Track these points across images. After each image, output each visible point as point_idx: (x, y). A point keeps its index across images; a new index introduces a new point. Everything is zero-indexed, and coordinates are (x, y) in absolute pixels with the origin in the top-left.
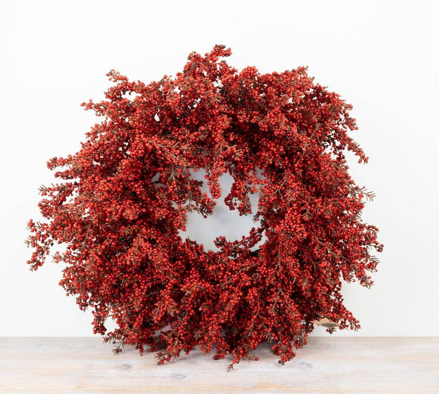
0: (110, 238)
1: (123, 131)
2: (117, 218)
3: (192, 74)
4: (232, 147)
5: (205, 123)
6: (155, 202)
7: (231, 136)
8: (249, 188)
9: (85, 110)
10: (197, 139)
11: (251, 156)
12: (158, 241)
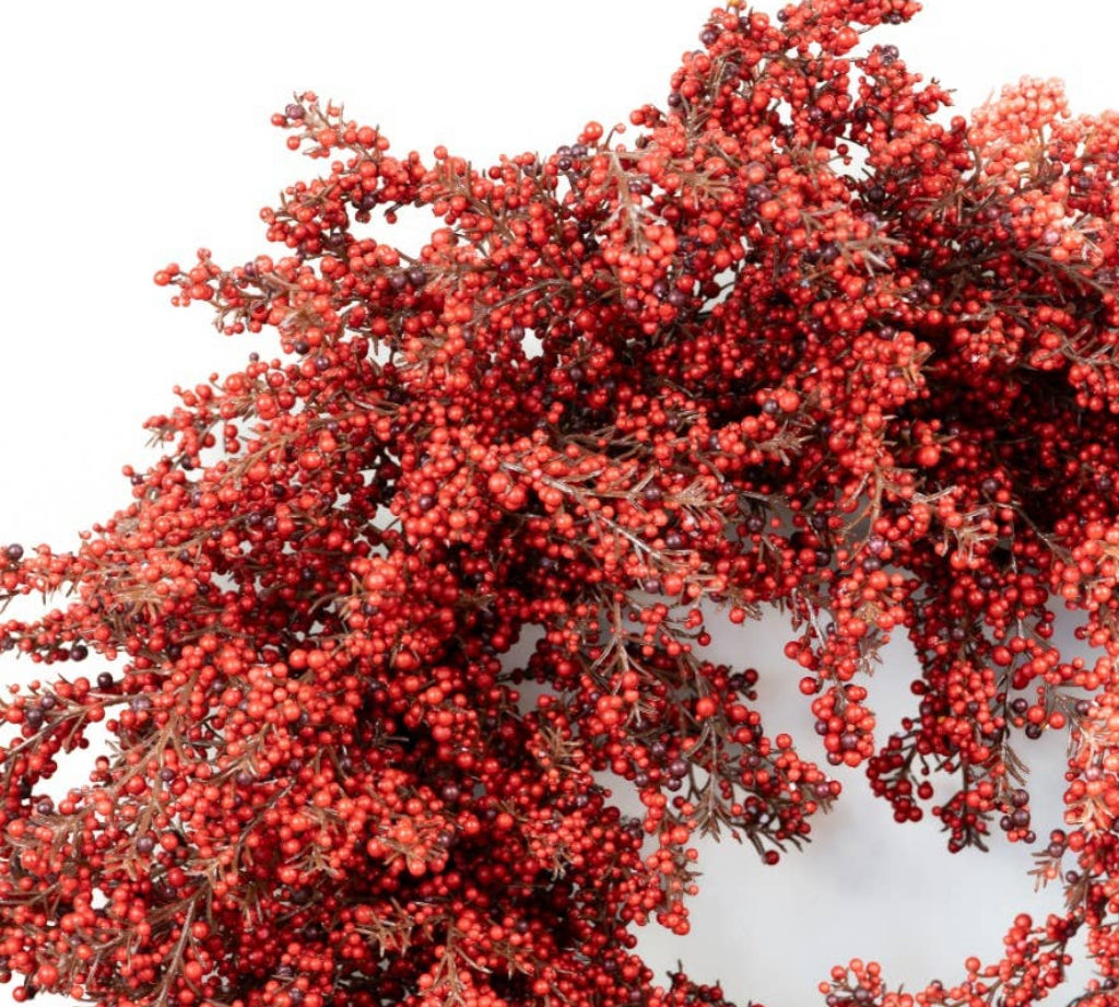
0: (295, 970)
1: (366, 413)
2: (341, 867)
3: (717, 112)
4: (934, 497)
5: (787, 371)
6: (524, 782)
7: (927, 439)
8: (1018, 709)
9: (175, 301)
10: (755, 456)
11: (1026, 541)
12: (541, 987)
